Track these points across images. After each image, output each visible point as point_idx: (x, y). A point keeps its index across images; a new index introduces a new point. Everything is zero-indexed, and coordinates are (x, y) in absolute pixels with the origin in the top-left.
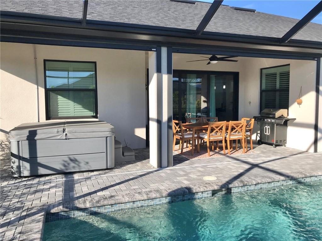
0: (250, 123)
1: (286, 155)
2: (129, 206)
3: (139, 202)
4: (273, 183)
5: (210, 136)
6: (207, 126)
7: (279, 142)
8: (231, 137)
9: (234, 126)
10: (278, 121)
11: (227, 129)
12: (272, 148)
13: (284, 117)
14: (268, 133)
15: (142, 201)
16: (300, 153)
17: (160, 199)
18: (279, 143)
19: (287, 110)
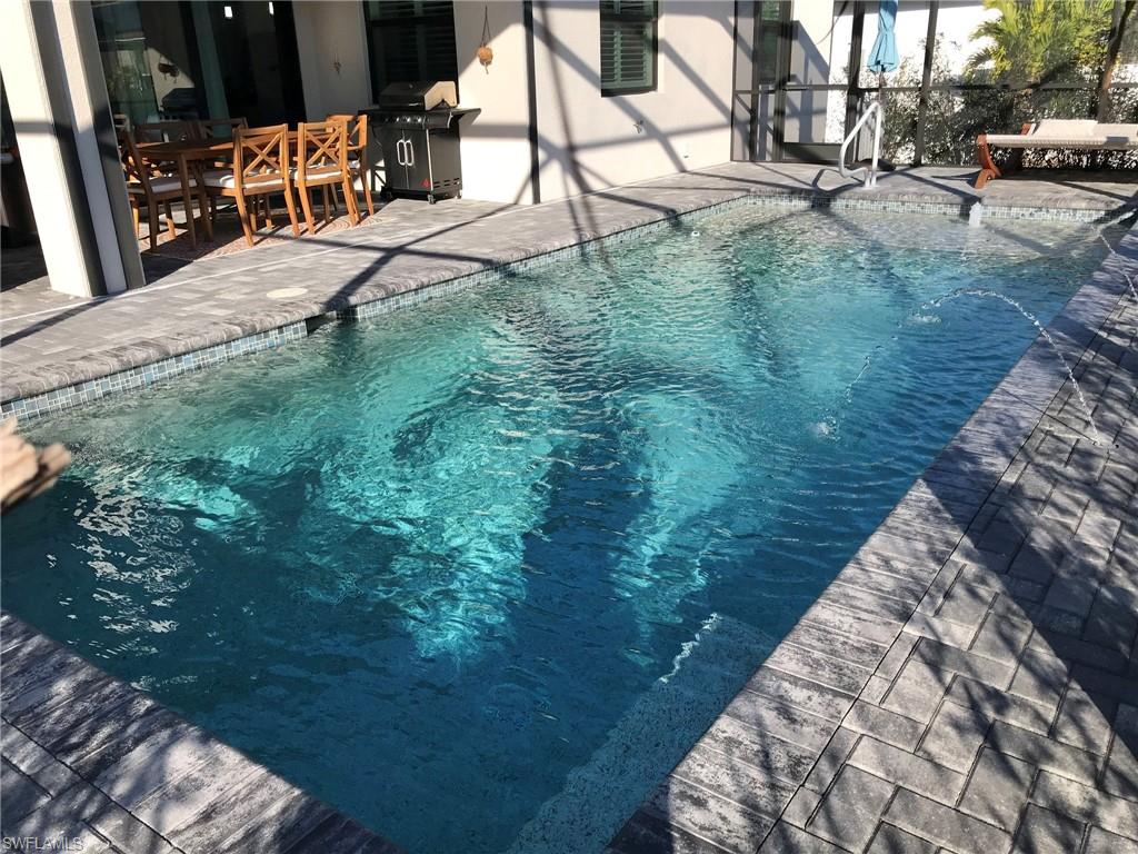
0: (356, 129)
1: (469, 219)
2: (62, 399)
3: (94, 383)
4: (456, 282)
5: (242, 178)
6: (230, 145)
7: (442, 184)
8: (309, 177)
9: (315, 140)
10: (432, 121)
11: (293, 152)
12: (426, 206)
13: (450, 108)
14: (410, 161)
15: (104, 380)
16: (502, 209)
17: (161, 364)
18: (442, 189)
19: (453, 83)
